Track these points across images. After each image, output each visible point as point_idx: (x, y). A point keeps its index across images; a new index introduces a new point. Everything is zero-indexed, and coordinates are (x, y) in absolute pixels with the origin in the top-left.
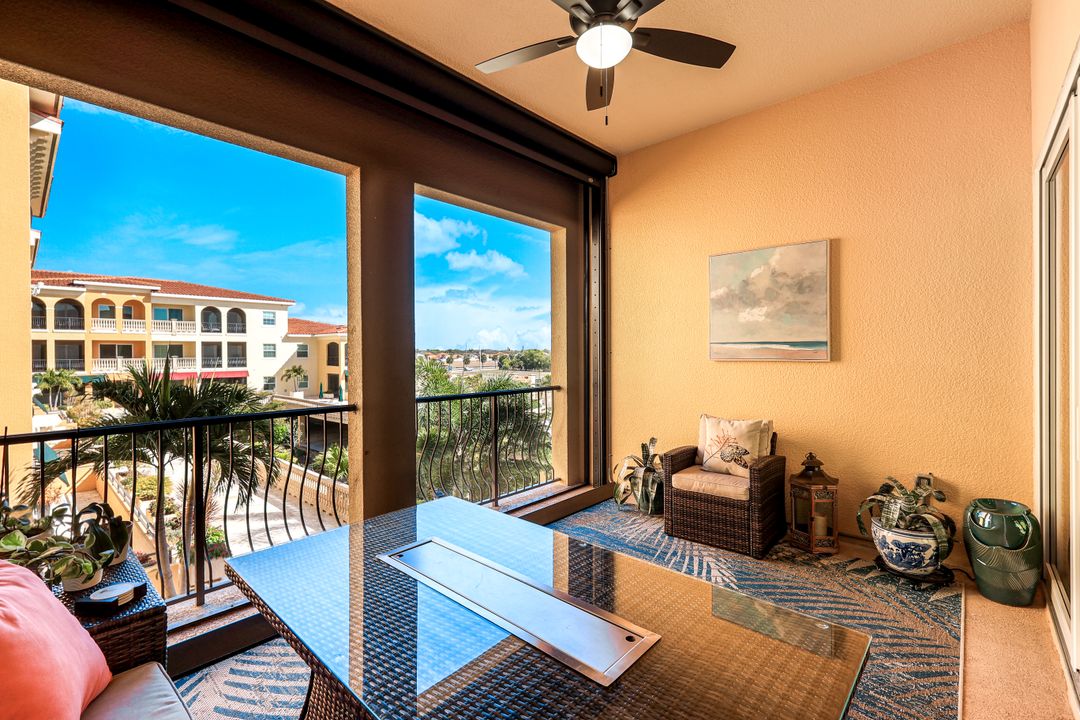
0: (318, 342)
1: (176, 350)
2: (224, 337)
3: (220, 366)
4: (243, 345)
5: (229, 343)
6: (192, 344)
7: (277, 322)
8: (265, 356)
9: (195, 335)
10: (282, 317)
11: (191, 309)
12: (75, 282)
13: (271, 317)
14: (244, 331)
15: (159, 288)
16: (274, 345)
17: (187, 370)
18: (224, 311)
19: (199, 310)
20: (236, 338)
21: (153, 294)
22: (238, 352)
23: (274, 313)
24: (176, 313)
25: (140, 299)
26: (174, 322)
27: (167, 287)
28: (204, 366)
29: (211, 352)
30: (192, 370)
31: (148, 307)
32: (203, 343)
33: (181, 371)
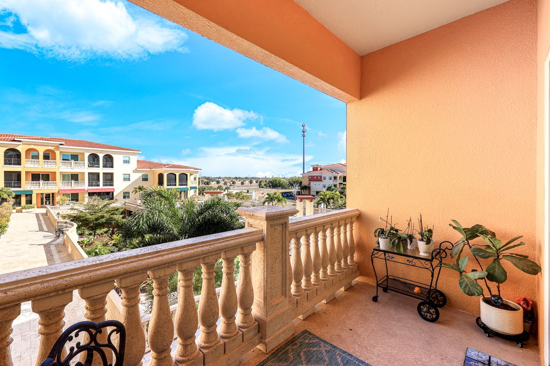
0: (153, 173)
1: (75, 177)
2: (101, 170)
3: (98, 185)
4: (112, 174)
5: (104, 173)
6: (83, 174)
7: (131, 162)
8: (124, 180)
10: (134, 159)
11: (83, 154)
12: (16, 139)
13: (127, 159)
14: (112, 167)
15: (64, 143)
16: (129, 175)
17: (80, 188)
18: (101, 156)
19: (87, 155)
20: (108, 170)
21: (60, 146)
22: (109, 179)
23: (129, 157)
24: (75, 157)
25: (52, 148)
26: (73, 161)
27: (70, 142)
28: (89, 185)
29: (94, 178)
30: (83, 188)
31: (58, 153)
32: (89, 174)
33: (77, 188)
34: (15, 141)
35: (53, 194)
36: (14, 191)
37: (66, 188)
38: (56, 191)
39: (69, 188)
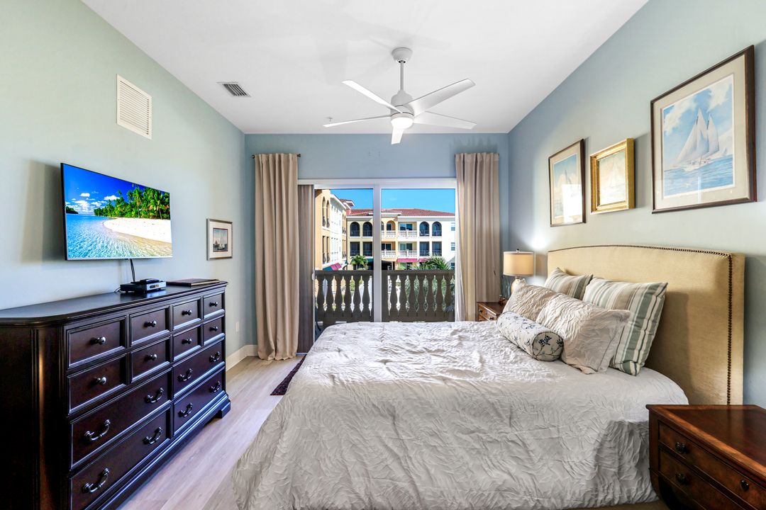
1: (410, 246)
2: (430, 239)
3: (428, 255)
4: (440, 243)
5: (433, 242)
6: (416, 242)
8: (451, 250)
9: (416, 238)
11: (416, 222)
14: (441, 235)
15: (401, 214)
17: (413, 257)
18: (431, 224)
19: (419, 223)
20: (437, 239)
21: (399, 217)
22: (438, 248)
24: (410, 227)
25: (392, 219)
26: (407, 231)
27: (406, 212)
28: (421, 255)
29: (425, 246)
30: (415, 258)
31: (396, 223)
32: (421, 243)
33: (410, 257)
34: (369, 215)
35: (394, 262)
36: (368, 259)
37: (402, 257)
38: (395, 260)
39: (405, 257)
